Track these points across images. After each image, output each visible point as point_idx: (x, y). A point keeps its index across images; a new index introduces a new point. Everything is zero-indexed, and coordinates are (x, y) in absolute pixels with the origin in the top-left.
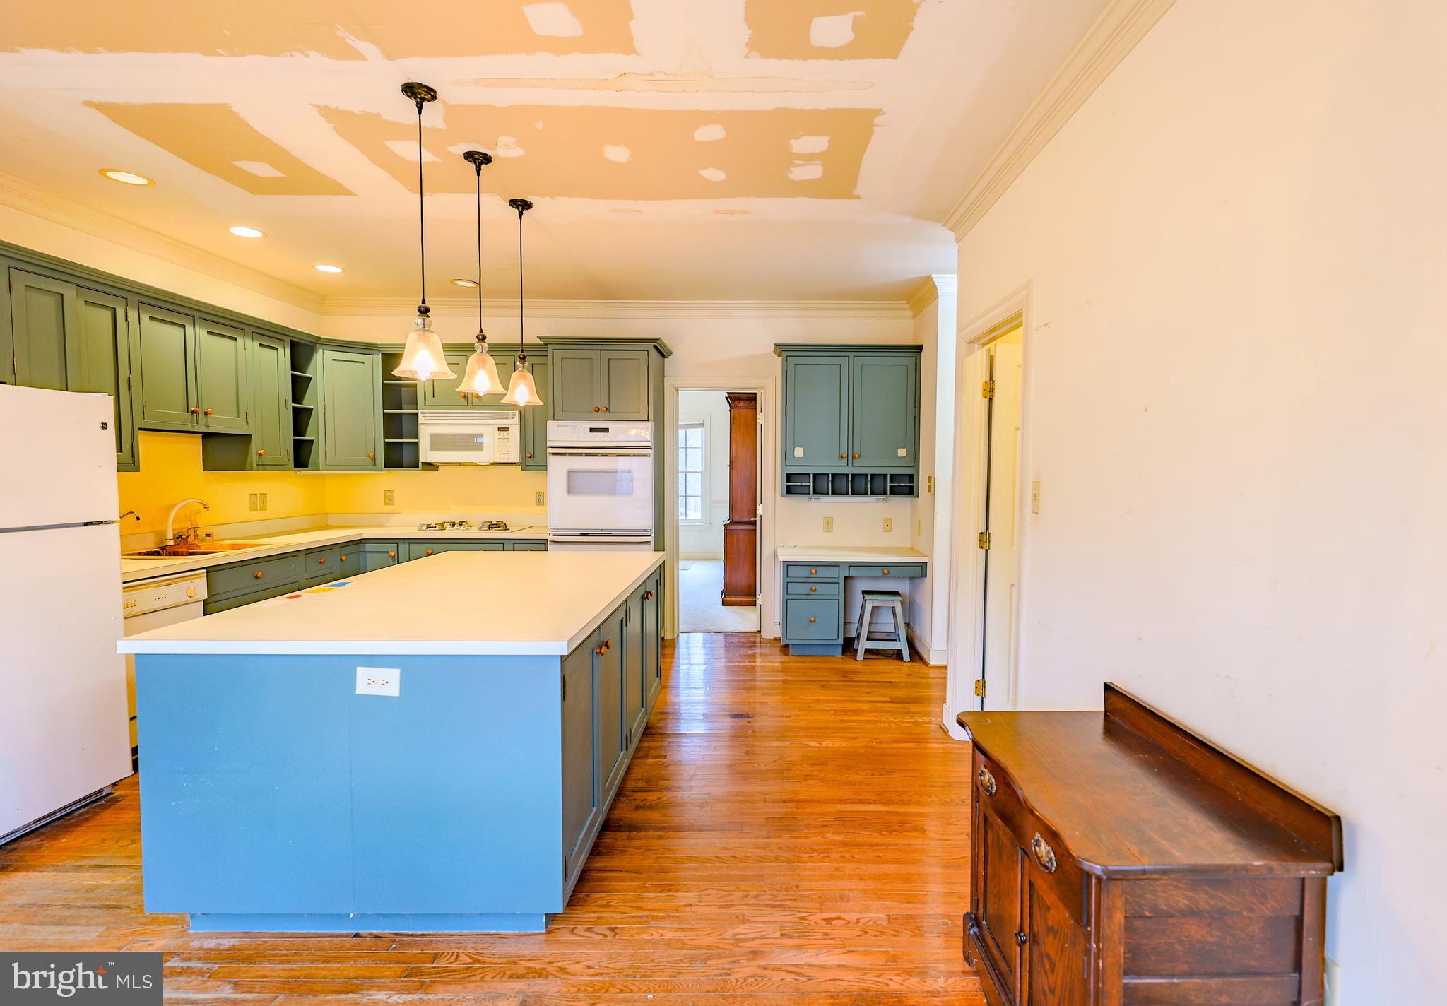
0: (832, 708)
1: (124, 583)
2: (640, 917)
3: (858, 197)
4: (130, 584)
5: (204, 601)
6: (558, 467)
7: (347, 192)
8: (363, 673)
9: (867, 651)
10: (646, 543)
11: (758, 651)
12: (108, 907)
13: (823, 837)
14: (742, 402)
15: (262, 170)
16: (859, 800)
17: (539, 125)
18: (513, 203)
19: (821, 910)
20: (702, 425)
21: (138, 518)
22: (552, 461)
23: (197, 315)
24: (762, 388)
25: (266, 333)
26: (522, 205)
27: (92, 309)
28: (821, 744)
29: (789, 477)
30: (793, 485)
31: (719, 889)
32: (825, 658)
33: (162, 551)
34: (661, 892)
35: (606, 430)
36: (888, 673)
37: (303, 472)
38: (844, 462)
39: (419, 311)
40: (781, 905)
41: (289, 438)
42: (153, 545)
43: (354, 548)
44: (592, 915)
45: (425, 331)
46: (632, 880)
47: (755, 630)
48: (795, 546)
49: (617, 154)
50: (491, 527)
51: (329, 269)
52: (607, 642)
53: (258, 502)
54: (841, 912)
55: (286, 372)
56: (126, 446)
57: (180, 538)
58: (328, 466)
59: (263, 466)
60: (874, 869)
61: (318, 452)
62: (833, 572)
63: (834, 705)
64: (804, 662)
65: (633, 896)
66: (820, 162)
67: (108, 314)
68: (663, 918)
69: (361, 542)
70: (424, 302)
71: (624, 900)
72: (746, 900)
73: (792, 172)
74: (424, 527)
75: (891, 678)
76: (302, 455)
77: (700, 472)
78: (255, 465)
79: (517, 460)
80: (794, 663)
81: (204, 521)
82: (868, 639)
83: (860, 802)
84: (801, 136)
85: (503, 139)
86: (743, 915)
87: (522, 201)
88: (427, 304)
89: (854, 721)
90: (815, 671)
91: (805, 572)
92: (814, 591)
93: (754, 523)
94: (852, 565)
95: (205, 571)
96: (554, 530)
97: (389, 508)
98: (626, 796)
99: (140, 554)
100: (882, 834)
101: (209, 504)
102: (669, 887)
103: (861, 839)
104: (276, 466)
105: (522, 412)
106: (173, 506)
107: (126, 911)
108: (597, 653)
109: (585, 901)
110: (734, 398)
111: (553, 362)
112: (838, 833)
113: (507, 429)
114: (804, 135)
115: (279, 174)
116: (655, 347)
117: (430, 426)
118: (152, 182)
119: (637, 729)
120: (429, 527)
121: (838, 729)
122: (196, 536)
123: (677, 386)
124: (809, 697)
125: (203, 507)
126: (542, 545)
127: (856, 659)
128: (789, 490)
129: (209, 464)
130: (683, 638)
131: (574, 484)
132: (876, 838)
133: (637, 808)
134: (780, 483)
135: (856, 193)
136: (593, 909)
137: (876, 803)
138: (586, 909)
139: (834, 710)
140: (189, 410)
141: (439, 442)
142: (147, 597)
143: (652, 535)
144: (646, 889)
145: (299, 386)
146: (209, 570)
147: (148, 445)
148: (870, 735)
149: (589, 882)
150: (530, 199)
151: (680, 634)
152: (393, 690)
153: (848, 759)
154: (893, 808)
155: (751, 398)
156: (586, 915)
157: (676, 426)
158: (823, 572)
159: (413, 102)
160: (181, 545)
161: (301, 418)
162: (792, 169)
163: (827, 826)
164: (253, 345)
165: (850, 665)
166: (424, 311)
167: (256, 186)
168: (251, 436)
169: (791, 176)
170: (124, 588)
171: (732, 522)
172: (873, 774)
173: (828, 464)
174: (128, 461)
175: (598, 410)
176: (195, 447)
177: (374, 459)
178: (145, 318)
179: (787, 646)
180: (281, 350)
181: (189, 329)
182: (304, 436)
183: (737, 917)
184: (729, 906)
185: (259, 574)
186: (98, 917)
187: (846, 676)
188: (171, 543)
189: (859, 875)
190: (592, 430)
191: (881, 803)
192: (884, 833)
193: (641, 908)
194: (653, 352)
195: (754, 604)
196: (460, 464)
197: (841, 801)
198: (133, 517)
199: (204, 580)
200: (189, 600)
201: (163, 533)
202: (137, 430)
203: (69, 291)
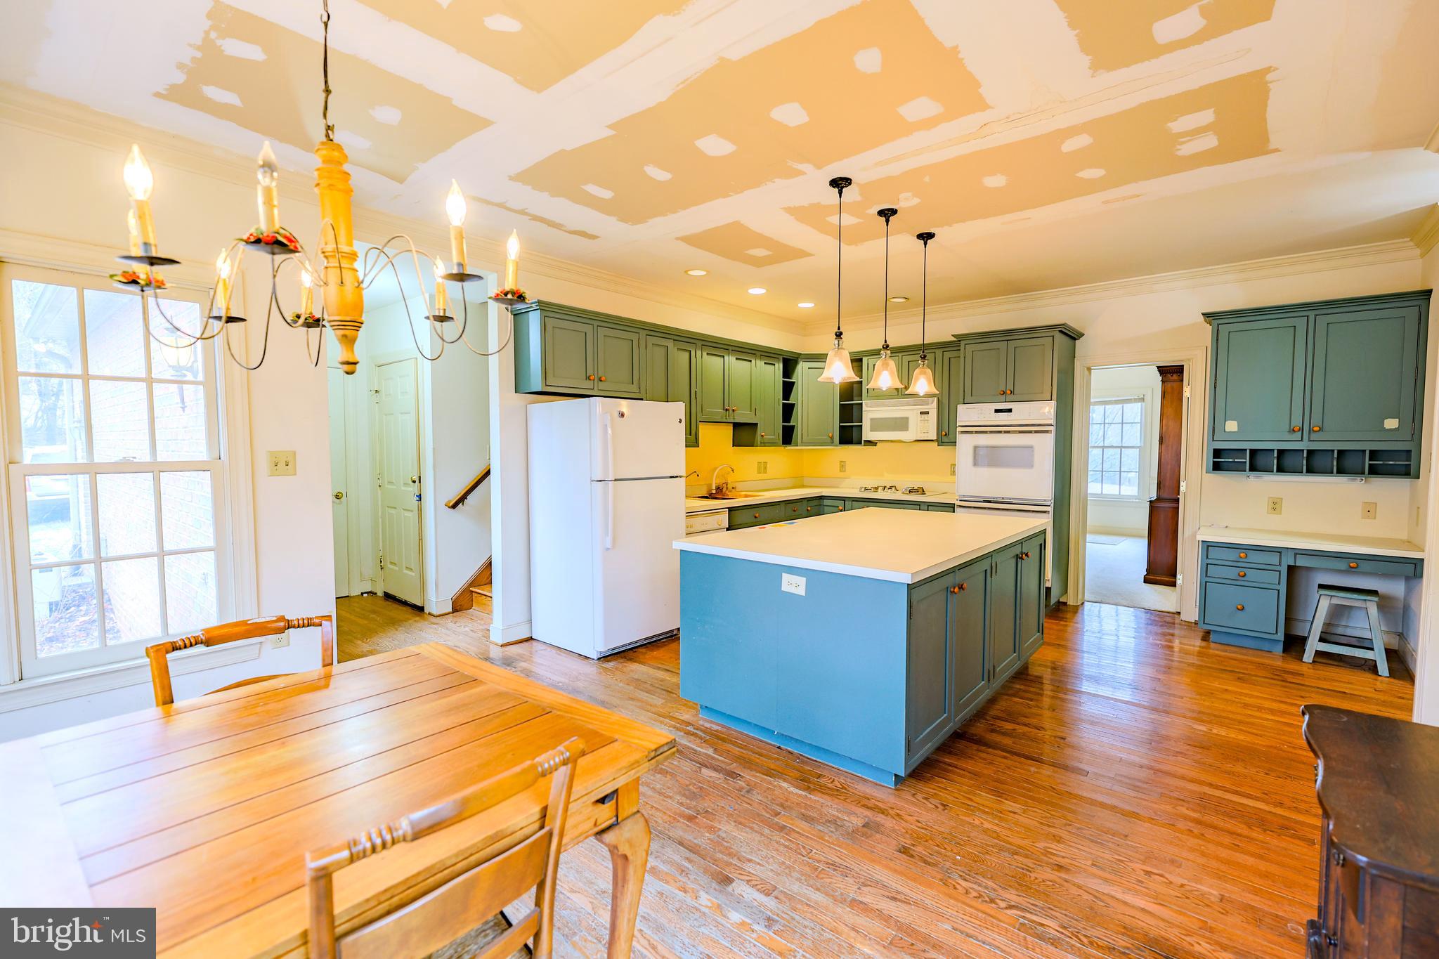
0: (1243, 701)
1: (686, 513)
2: (968, 805)
3: (1276, 150)
4: (690, 515)
5: (726, 528)
6: (966, 443)
7: (808, 255)
8: (786, 577)
9: (1319, 654)
10: (1045, 512)
11: (1177, 632)
12: (668, 691)
13: (1173, 808)
14: (1172, 374)
15: (760, 252)
16: (1237, 791)
17: (927, 179)
18: (920, 236)
19: (1144, 862)
20: (1143, 400)
21: (698, 476)
22: (961, 439)
23: (730, 348)
24: (1189, 360)
25: (767, 354)
26: (926, 237)
27: (680, 354)
28: (1211, 730)
29: (1217, 453)
30: (1221, 461)
31: (1044, 811)
32: (1260, 653)
33: (710, 496)
34: (993, 795)
35: (1010, 411)
36: (1345, 682)
37: (789, 447)
38: (1298, 436)
39: (836, 335)
40: (1103, 844)
41: (780, 424)
42: (706, 493)
43: (815, 503)
44: (932, 791)
45: (839, 349)
46: (970, 779)
47: (1174, 611)
48: (1227, 527)
49: (996, 181)
50: (911, 491)
51: (807, 305)
52: (962, 585)
53: (763, 468)
54: (1166, 872)
55: (780, 379)
56: (693, 432)
57: (719, 489)
58: (804, 444)
59: (764, 444)
60: (1224, 853)
61: (798, 433)
62: (1274, 559)
63: (1247, 699)
64: (1226, 651)
65: (967, 789)
66: (1211, 132)
67: (688, 354)
68: (987, 813)
69: (821, 498)
70: (839, 329)
71: (958, 790)
72: (1069, 828)
73: (1180, 150)
74: (863, 489)
75: (1346, 688)
76: (788, 436)
77: (1138, 447)
78: (759, 443)
79: (935, 438)
80: (1214, 650)
81: (731, 480)
82: (1321, 640)
83: (1236, 793)
84: (1178, 117)
85: (902, 196)
86: (1061, 837)
87: (926, 233)
88: (841, 330)
89: (1268, 720)
90: (1236, 662)
91: (1232, 555)
92: (1243, 576)
93: (1177, 501)
94: (1298, 552)
95: (728, 510)
96: (960, 496)
97: (842, 474)
98: (986, 719)
99: (699, 497)
100: (1250, 828)
101: (734, 468)
102: (1000, 795)
103: (1221, 824)
104: (772, 444)
105: (940, 398)
106: (716, 468)
107: (675, 695)
108: (951, 592)
109: (929, 780)
110: (1163, 370)
111: (965, 354)
112: (1194, 810)
113: (927, 413)
114: (1181, 116)
115: (771, 253)
116: (1061, 331)
117: (871, 412)
118: (709, 272)
119: (1003, 670)
120: (866, 489)
121: (1240, 722)
122: (727, 488)
123: (1088, 365)
124: (1216, 684)
125: (731, 470)
126: (950, 507)
127: (1301, 660)
128: (1217, 467)
129: (736, 442)
130: (1087, 606)
131: (979, 458)
132: (1242, 829)
133: (993, 731)
134: (1209, 459)
135: (1272, 146)
136: (933, 787)
137: (1256, 800)
138: (927, 785)
139: (1244, 703)
140: (726, 408)
141: (878, 425)
142: (699, 522)
143: (1052, 505)
144: (980, 789)
145: (788, 388)
146: (730, 509)
147: (705, 431)
148: (1283, 737)
149: (936, 768)
150: (932, 231)
151: (1086, 603)
152: (801, 591)
153: (1241, 752)
154: (1279, 811)
155: (1179, 370)
156: (926, 789)
157: (1088, 403)
158: (1254, 557)
159: (836, 190)
160: (718, 493)
161: (788, 411)
162: (1179, 147)
163: (1183, 800)
164: (760, 363)
165: (1293, 666)
166: (839, 335)
167: (758, 262)
168: (757, 424)
169: (1180, 153)
170: (687, 516)
171: (1159, 499)
172: (1267, 774)
173: (1271, 438)
174: (692, 440)
175: (1004, 393)
176: (728, 431)
177: (832, 438)
178: (705, 354)
179: (1208, 632)
180: (777, 365)
181: (726, 358)
182: (790, 422)
183: (1054, 836)
184: (1049, 826)
185: (757, 515)
186: (663, 694)
187: (1279, 676)
188: (714, 492)
189: (1203, 852)
190: (997, 411)
191: (1267, 802)
192: (1253, 827)
193: (972, 800)
194: (1059, 337)
195: (1174, 584)
196: (892, 441)
197: (1211, 785)
198: (695, 474)
199: (726, 516)
200: (719, 527)
201: (711, 485)
202: (698, 421)
203: (670, 344)
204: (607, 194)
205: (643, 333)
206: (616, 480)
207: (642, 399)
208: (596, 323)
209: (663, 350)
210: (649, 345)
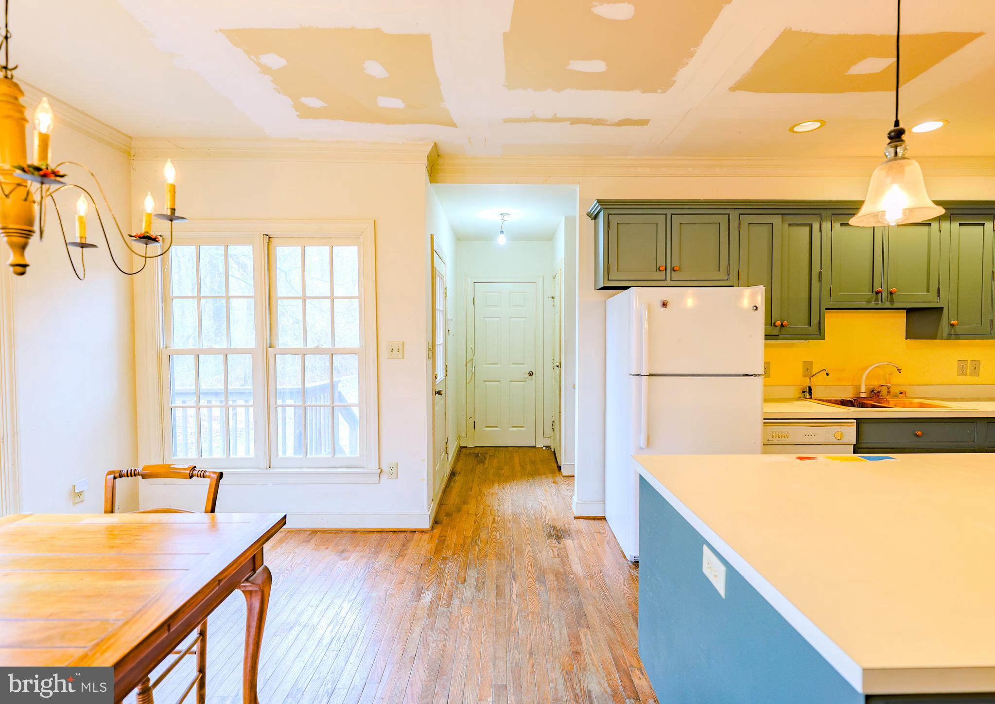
1: (764, 419)
4: (769, 421)
5: (854, 445)
21: (827, 374)
25: (968, 212)
27: (793, 228)
39: (890, 138)
42: (845, 396)
53: (970, 368)
56: (815, 321)
57: (872, 392)
59: (954, 335)
67: (807, 229)
78: (947, 334)
81: (897, 382)
95: (855, 421)
101: (903, 367)
104: (975, 335)
106: (867, 367)
118: (823, 123)
122: (889, 392)
125: (896, 369)
129: (910, 334)
140: (874, 291)
142: (798, 433)
146: (859, 421)
147: (834, 320)
160: (868, 398)
164: (951, 227)
168: (942, 308)
170: (764, 423)
174: (815, 332)
176: (898, 320)
180: (988, 225)
185: (919, 433)
188: (863, 395)
198: (824, 373)
199: (854, 428)
200: (836, 441)
201: (859, 387)
202: (823, 308)
203: (777, 220)
204: (598, 66)
205: (734, 214)
206: (651, 375)
207: (733, 286)
208: (669, 212)
209: (765, 229)
210: (744, 226)
